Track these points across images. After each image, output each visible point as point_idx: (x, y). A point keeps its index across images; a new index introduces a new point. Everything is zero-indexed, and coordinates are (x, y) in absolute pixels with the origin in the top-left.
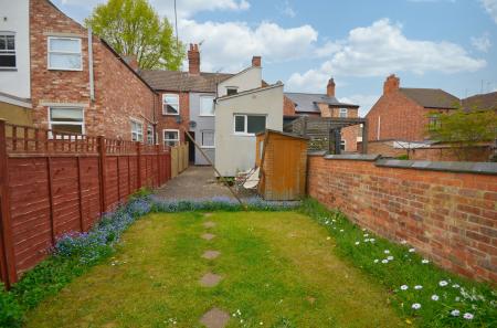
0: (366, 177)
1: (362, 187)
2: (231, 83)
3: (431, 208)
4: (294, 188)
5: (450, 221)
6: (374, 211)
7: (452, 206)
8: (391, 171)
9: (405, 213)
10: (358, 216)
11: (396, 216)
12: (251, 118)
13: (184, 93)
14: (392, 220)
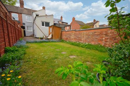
0: (73, 33)
1: (73, 35)
2: (37, 13)
3: (82, 36)
4: (59, 38)
5: (85, 37)
6: (75, 39)
7: (85, 35)
8: (77, 32)
9: (79, 38)
10: (72, 41)
11: (78, 39)
12: (46, 23)
13: (20, 14)
14: (77, 39)
